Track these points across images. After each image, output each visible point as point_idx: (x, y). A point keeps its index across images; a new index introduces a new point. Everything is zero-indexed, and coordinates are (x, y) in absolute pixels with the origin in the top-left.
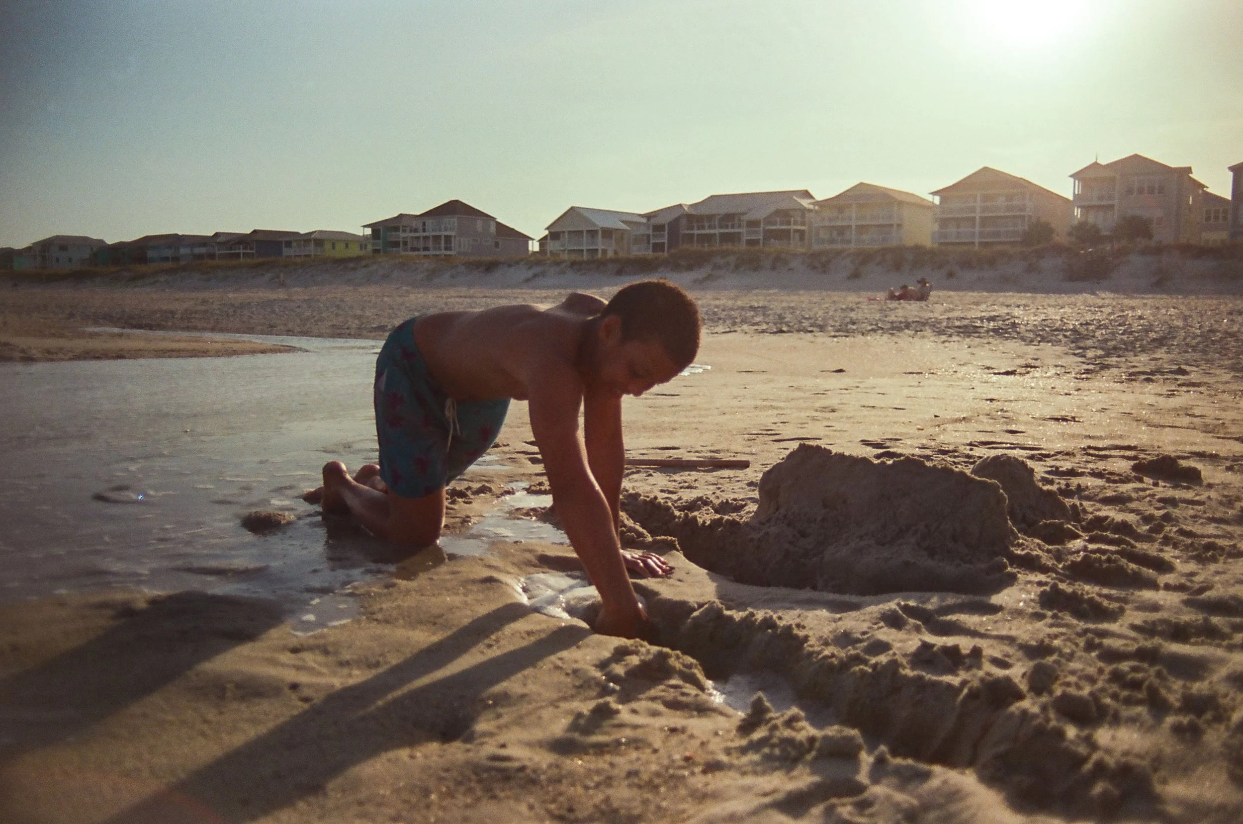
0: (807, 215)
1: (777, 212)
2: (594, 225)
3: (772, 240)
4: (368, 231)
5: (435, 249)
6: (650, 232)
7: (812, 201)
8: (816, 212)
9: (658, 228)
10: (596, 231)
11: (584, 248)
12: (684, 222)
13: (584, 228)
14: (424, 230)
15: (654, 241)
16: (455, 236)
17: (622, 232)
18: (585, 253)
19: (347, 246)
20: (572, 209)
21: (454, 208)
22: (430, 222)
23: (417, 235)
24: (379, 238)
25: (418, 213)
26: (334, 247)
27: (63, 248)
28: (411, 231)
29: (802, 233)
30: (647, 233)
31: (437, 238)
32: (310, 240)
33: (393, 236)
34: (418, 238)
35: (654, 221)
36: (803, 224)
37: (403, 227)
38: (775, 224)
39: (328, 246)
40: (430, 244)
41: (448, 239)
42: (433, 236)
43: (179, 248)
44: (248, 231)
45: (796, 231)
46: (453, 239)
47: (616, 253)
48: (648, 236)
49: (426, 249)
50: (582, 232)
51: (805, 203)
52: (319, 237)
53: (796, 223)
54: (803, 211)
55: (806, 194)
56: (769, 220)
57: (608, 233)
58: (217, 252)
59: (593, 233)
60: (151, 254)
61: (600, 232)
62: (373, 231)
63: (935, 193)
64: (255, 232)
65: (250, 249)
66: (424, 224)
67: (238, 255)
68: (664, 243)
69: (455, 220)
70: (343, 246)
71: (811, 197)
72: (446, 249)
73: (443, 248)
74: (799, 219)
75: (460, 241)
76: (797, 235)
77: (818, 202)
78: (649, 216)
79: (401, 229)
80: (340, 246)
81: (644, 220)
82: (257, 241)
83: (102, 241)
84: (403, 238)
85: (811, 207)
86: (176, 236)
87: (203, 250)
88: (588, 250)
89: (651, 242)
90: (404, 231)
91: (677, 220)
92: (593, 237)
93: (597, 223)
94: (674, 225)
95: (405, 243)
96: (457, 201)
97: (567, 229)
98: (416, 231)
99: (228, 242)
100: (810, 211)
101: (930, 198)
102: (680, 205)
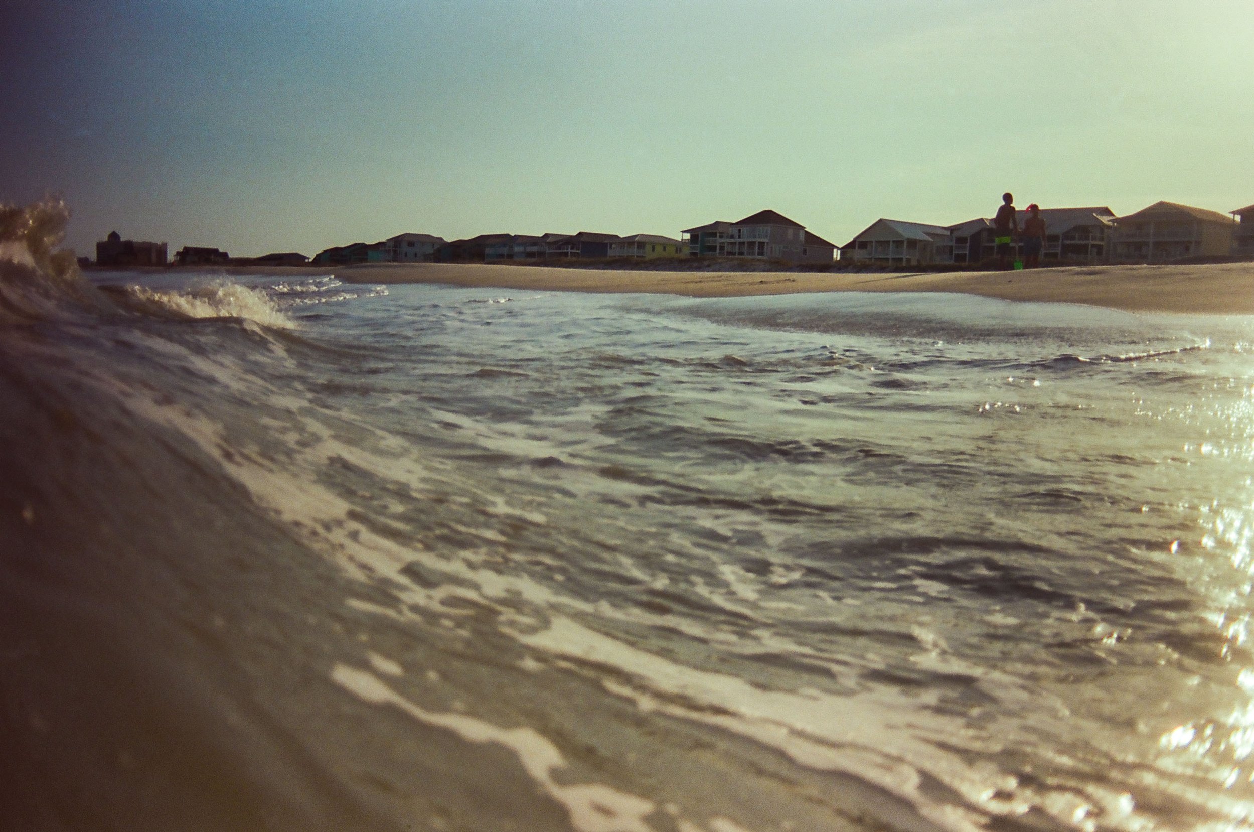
0: (1106, 231)
1: (1076, 229)
2: (901, 236)
3: (1070, 255)
4: (687, 236)
5: (749, 254)
6: (953, 244)
7: (1111, 218)
8: (1116, 228)
9: (961, 241)
10: (902, 242)
11: (890, 257)
12: (984, 235)
13: (891, 239)
14: (739, 237)
15: (957, 253)
16: (768, 243)
17: (925, 244)
18: (890, 261)
19: (664, 249)
20: (881, 220)
21: (767, 217)
22: (745, 230)
23: (732, 240)
24: (697, 243)
25: (734, 222)
26: (653, 250)
27: (411, 244)
28: (728, 237)
29: (1099, 248)
30: (950, 244)
31: (752, 244)
32: (633, 243)
33: (710, 241)
34: (734, 244)
35: (956, 234)
36: (1102, 239)
37: (720, 233)
38: (1073, 238)
39: (648, 248)
40: (745, 249)
41: (762, 245)
42: (748, 243)
43: (512, 247)
44: (574, 233)
45: (1093, 246)
46: (766, 244)
47: (919, 261)
48: (951, 247)
49: (741, 254)
50: (888, 242)
51: (1104, 219)
52: (643, 240)
53: (1094, 239)
54: (1102, 227)
55: (1106, 211)
56: (1067, 235)
57: (912, 243)
58: (547, 251)
59: (899, 243)
60: (488, 251)
61: (905, 244)
62: (691, 236)
63: (1234, 213)
64: (580, 234)
65: (577, 250)
66: (740, 231)
67: (566, 254)
68: (966, 254)
69: (769, 229)
70: (661, 248)
71: (1112, 215)
72: (759, 254)
73: (756, 253)
74: (1098, 235)
75: (772, 248)
76: (1095, 250)
77: (1119, 219)
78: (952, 229)
79: (718, 235)
80: (659, 249)
81: (948, 233)
82: (583, 242)
83: (441, 239)
84: (720, 243)
85: (1110, 223)
86: (507, 236)
87: (534, 249)
88: (894, 259)
89: (954, 252)
90: (721, 237)
91: (979, 233)
92: (897, 247)
93: (904, 234)
94: (976, 237)
95: (722, 248)
96: (770, 212)
97: (873, 240)
98: (732, 237)
99: (555, 243)
100: (1108, 227)
101: (1231, 216)
102: (982, 220)
